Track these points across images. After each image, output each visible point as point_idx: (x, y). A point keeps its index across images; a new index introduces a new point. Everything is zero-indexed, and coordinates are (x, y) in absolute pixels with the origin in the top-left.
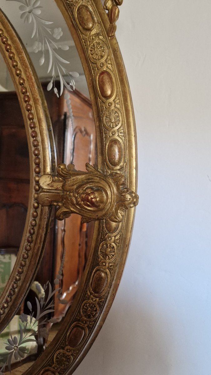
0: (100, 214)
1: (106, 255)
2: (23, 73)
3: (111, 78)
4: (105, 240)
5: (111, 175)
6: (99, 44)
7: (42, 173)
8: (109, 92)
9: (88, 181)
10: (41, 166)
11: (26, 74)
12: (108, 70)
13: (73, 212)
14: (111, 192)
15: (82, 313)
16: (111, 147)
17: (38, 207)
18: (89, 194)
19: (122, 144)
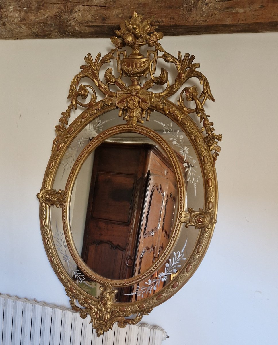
0: (203, 226)
1: (203, 240)
2: (180, 175)
3: (212, 181)
4: (204, 235)
5: (208, 213)
6: (209, 169)
7: (182, 211)
8: (210, 185)
9: (200, 214)
10: (182, 208)
11: (181, 175)
12: (211, 178)
13: (193, 225)
14: (207, 219)
15: (192, 260)
16: (209, 203)
17: (179, 223)
18: (201, 219)
19: (213, 202)
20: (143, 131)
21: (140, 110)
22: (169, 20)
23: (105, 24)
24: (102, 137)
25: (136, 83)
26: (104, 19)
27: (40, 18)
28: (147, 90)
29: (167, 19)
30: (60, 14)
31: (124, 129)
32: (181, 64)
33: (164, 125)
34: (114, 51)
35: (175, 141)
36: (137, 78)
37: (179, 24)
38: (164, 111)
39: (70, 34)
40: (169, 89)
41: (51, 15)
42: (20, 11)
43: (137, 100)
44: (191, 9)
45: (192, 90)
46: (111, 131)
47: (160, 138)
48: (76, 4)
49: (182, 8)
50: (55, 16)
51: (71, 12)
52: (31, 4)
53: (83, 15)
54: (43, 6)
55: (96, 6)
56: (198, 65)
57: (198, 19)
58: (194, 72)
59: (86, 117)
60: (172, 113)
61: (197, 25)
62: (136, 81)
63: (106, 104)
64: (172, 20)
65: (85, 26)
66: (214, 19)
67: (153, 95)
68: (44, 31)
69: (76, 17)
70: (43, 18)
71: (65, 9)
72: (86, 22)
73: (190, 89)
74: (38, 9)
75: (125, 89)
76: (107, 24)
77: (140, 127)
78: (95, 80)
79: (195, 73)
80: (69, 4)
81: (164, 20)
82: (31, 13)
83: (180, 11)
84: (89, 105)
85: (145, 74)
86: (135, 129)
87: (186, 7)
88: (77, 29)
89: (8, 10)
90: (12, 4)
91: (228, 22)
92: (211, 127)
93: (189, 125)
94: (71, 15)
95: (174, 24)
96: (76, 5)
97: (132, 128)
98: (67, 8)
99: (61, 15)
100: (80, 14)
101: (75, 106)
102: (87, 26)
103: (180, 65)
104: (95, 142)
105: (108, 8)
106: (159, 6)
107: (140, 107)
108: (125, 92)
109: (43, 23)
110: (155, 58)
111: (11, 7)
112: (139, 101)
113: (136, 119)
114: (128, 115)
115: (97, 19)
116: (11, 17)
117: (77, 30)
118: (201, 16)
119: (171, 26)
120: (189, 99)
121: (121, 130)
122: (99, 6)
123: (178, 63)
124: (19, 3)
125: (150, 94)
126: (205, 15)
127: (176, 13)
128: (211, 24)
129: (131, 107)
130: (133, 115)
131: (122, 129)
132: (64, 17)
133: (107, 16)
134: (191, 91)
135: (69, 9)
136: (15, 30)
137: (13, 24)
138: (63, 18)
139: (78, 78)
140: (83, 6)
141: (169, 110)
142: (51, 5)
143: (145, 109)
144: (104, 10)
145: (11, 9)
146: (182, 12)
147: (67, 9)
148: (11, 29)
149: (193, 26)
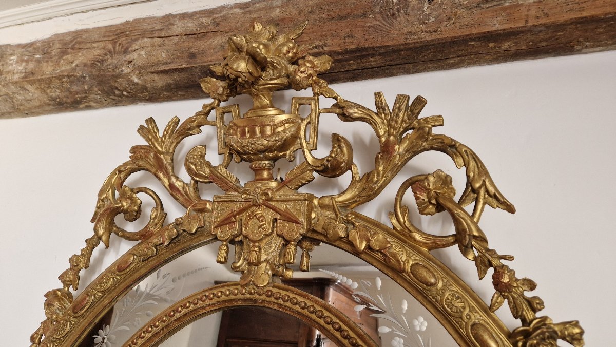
20: (292, 306)
21: (279, 242)
22: (343, 41)
23: (196, 64)
24: (165, 324)
25: (265, 174)
26: (193, 56)
27: (63, 68)
28: (297, 189)
29: (336, 40)
30: (104, 57)
31: (232, 297)
32: (388, 121)
33: (356, 285)
34: (209, 108)
35: (400, 337)
36: (266, 162)
37: (367, 46)
38: (351, 244)
39: (125, 93)
40: (359, 185)
41: (84, 61)
42: (27, 61)
43: (269, 215)
44: (393, 15)
45: (435, 183)
46: (195, 304)
47: (346, 328)
48: (136, 37)
49: (370, 16)
50: (93, 62)
51: (126, 52)
52: (50, 47)
53: (149, 54)
54: (73, 48)
55: (177, 36)
56: (438, 121)
57: (413, 29)
58: (431, 137)
59: (129, 266)
60: (377, 249)
61: (415, 42)
62: (264, 170)
63: (184, 231)
64: (348, 40)
65: (152, 73)
66: (458, 25)
67: (316, 202)
68: (71, 92)
69: (134, 59)
70: (68, 67)
71: (114, 48)
72: (153, 66)
73: (428, 180)
74: (61, 55)
75: (235, 190)
76: (199, 63)
77: (281, 291)
78: (161, 175)
79: (432, 140)
80: (124, 39)
81: (329, 41)
82: (47, 62)
83: (366, 22)
84: (143, 235)
85: (288, 152)
86: (264, 297)
87: (380, 13)
88: (136, 80)
89: (7, 63)
90: (15, 52)
91: (497, 25)
92: (529, 294)
93: (444, 286)
94: (125, 57)
95: (353, 47)
96: (136, 40)
97: (256, 296)
98: (119, 46)
99: (105, 60)
100: (143, 53)
101: (104, 238)
102: (157, 73)
103: (383, 123)
104: (145, 339)
105: (202, 37)
106: (316, 20)
107: (279, 235)
108: (235, 199)
109: (67, 76)
110: (314, 114)
111: (13, 57)
112: (275, 220)
113: (268, 267)
114: (245, 259)
115: (178, 57)
116: (8, 72)
117: (137, 84)
118: (421, 24)
119: (347, 52)
120: (427, 207)
121: (223, 302)
122: (185, 35)
123: (378, 120)
124: (29, 49)
125: (305, 200)
126: (430, 21)
127: (357, 26)
128: (451, 36)
129: (251, 236)
130: (259, 257)
131: (227, 298)
132: (110, 61)
133: (201, 49)
134: (431, 184)
135: (122, 48)
136: (16, 95)
137: (10, 84)
138: (108, 63)
139: (120, 172)
140: (150, 40)
141: (368, 241)
142: (89, 45)
143: (294, 240)
144: (193, 40)
145: (13, 59)
146: (371, 22)
147: (117, 48)
148: (7, 94)
149: (403, 44)
